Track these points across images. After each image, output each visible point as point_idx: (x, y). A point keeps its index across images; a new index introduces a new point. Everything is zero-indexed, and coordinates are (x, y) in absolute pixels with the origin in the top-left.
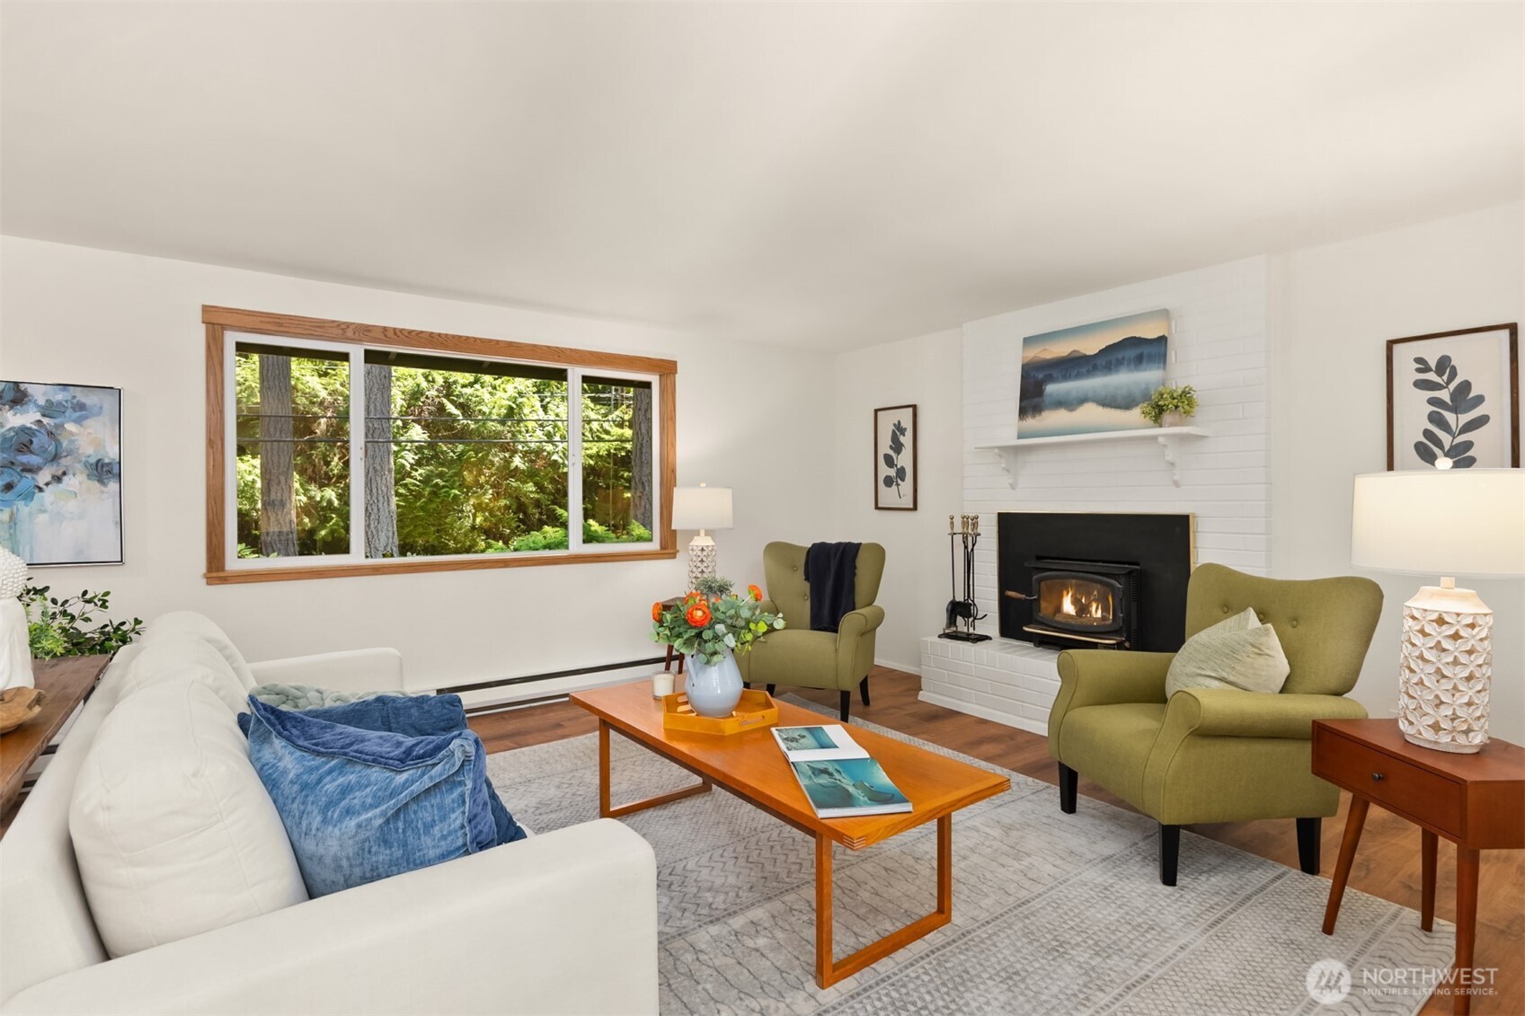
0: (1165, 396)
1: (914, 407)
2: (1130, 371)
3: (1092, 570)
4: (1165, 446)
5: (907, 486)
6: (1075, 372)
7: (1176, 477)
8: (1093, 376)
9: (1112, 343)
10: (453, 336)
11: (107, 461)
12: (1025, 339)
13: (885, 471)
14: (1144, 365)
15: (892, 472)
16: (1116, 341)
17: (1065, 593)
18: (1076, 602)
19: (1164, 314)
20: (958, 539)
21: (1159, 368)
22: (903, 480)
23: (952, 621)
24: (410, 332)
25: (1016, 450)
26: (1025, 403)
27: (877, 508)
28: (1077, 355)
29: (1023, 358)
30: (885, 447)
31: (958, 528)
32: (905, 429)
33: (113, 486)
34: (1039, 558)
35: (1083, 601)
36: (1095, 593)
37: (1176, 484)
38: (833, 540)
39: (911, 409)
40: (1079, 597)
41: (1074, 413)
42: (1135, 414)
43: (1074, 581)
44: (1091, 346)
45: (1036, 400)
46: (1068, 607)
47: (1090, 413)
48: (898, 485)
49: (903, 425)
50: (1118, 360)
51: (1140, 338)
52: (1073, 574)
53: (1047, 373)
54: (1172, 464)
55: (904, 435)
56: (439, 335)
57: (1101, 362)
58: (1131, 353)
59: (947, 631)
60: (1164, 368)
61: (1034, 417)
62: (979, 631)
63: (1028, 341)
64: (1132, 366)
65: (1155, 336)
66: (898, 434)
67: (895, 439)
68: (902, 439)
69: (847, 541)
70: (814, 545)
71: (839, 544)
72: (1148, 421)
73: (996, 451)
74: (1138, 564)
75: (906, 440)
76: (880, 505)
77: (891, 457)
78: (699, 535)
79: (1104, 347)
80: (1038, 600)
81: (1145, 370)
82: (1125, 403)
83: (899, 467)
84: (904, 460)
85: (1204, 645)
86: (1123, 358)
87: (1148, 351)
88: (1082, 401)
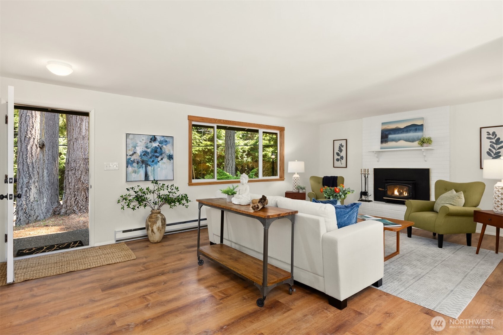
0: (425, 139)
1: (346, 140)
2: (413, 133)
3: (403, 183)
4: (423, 151)
5: (344, 161)
6: (398, 132)
7: (425, 159)
8: (403, 133)
9: (408, 125)
10: (238, 122)
11: (171, 155)
12: (382, 123)
13: (336, 157)
14: (417, 131)
15: (339, 157)
16: (409, 125)
17: (395, 189)
18: (399, 191)
19: (422, 119)
20: (363, 175)
21: (422, 132)
22: (342, 159)
23: (361, 197)
24: (229, 121)
25: (379, 152)
26: (382, 140)
27: (334, 167)
28: (398, 128)
29: (382, 128)
30: (337, 150)
31: (363, 172)
32: (343, 146)
33: (172, 161)
34: (386, 180)
35: (401, 191)
36: (405, 189)
37: (426, 161)
38: (329, 175)
39: (345, 140)
40: (400, 190)
41: (397, 143)
42: (416, 143)
43: (398, 186)
44: (402, 126)
45: (386, 139)
46: (396, 193)
47: (402, 143)
48: (341, 161)
49: (343, 144)
50: (410, 130)
51: (416, 124)
52: (398, 184)
53: (389, 132)
54: (425, 156)
55: (343, 147)
56: (235, 121)
57: (405, 130)
58: (414, 128)
59: (360, 199)
60: (423, 132)
61: (385, 143)
62: (369, 199)
63: (383, 124)
64: (414, 131)
65: (420, 124)
66: (341, 147)
67: (340, 148)
68: (342, 148)
69: (334, 176)
70: (324, 177)
71: (332, 177)
72: (420, 146)
73: (375, 152)
74: (415, 181)
75: (344, 149)
76: (335, 166)
77: (339, 154)
78: (295, 174)
79: (406, 126)
80: (387, 191)
81: (418, 132)
82: (413, 141)
83: (341, 156)
84: (343, 154)
85: (446, 197)
86: (411, 129)
87: (418, 128)
88: (399, 140)
